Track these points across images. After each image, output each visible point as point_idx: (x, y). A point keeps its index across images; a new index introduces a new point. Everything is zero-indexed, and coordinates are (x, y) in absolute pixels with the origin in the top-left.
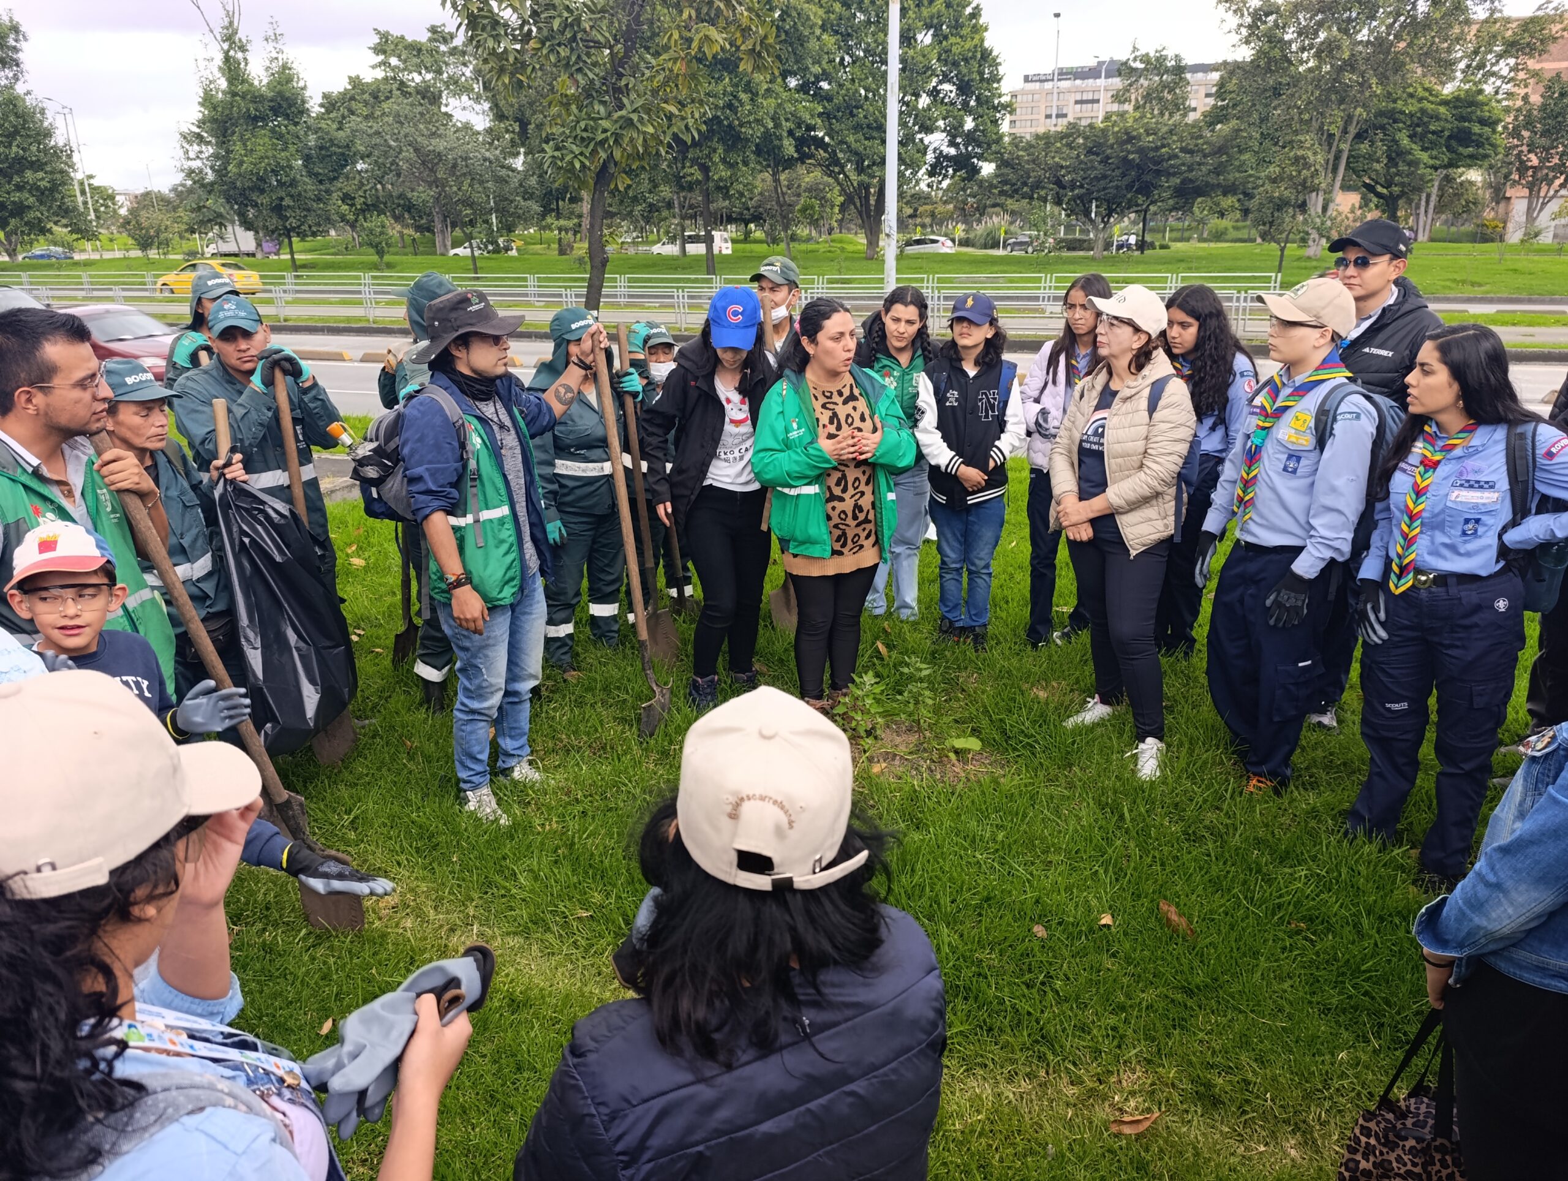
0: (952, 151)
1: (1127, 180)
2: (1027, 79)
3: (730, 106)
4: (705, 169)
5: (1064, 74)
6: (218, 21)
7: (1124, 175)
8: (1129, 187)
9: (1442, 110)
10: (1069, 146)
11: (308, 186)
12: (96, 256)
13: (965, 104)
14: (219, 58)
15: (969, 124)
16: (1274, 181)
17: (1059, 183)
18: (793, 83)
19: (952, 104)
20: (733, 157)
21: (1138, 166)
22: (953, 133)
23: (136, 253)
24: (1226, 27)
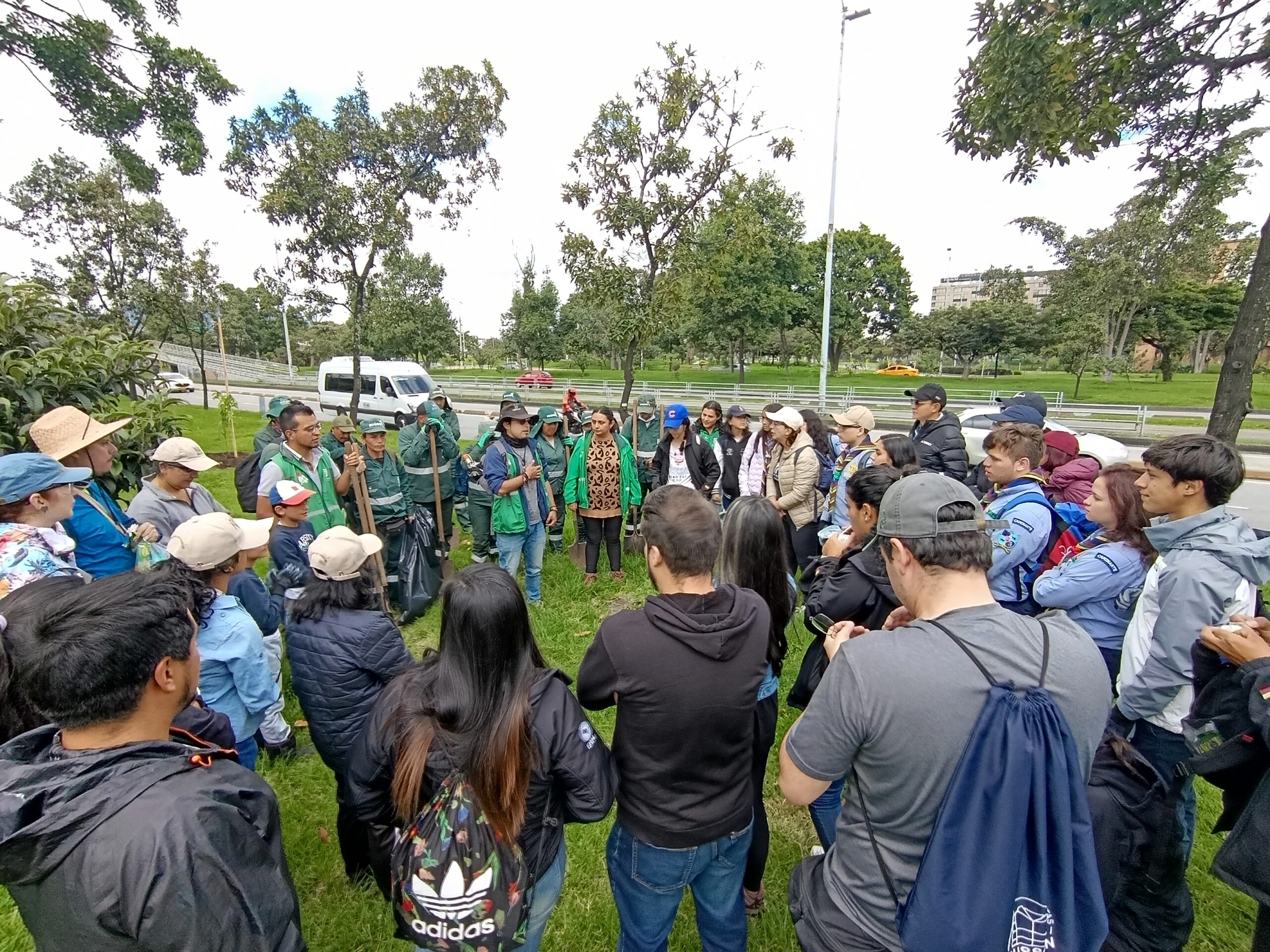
0: (883, 321)
1: (983, 338)
2: (943, 281)
3: (756, 300)
4: (742, 330)
5: (962, 278)
6: (524, 265)
7: (981, 335)
8: (985, 341)
9: (1201, 295)
10: (949, 319)
11: (554, 338)
12: (462, 368)
13: (891, 296)
14: (522, 281)
15: (892, 307)
16: (1073, 339)
17: (941, 338)
18: (794, 287)
19: (884, 297)
20: (756, 324)
21: (990, 330)
22: (883, 312)
23: (477, 367)
24: (1049, 253)
